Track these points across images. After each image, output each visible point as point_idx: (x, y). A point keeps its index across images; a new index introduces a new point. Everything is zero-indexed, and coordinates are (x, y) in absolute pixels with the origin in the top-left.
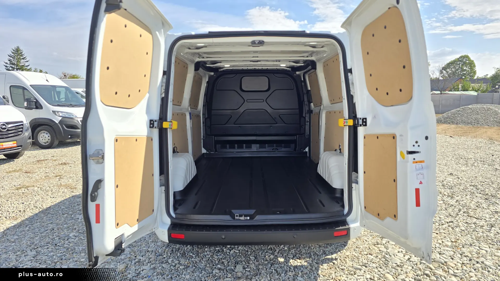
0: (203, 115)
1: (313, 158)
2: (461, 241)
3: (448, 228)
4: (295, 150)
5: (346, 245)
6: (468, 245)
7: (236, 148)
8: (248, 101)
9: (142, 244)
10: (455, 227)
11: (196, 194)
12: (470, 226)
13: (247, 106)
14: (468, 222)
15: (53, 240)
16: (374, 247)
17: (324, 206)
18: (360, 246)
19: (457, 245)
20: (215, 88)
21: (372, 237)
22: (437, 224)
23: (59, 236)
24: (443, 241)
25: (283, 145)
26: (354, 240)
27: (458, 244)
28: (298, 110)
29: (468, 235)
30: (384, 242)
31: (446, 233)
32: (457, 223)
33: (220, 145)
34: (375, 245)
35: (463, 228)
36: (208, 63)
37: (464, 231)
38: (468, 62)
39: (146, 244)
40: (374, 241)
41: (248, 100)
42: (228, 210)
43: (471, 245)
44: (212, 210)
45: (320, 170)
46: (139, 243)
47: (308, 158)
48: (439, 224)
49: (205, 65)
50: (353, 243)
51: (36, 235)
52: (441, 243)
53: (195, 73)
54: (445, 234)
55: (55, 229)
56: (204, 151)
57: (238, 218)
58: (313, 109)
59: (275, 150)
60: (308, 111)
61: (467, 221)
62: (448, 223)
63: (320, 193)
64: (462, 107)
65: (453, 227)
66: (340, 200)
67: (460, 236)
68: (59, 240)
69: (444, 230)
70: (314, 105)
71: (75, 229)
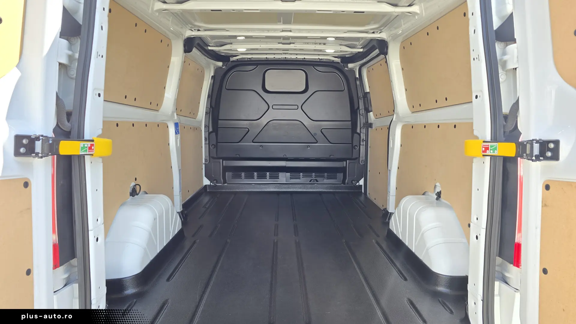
0: (205, 127)
4: (344, 182)
7: (256, 177)
8: (274, 107)
13: (273, 115)
20: (224, 86)
25: (326, 174)
28: (350, 122)
33: (231, 173)
36: (210, 45)
47: (363, 195)
49: (206, 48)
53: (186, 55)
56: (206, 182)
58: (372, 122)
59: (314, 181)
60: (364, 124)
63: (405, 279)
70: (377, 115)
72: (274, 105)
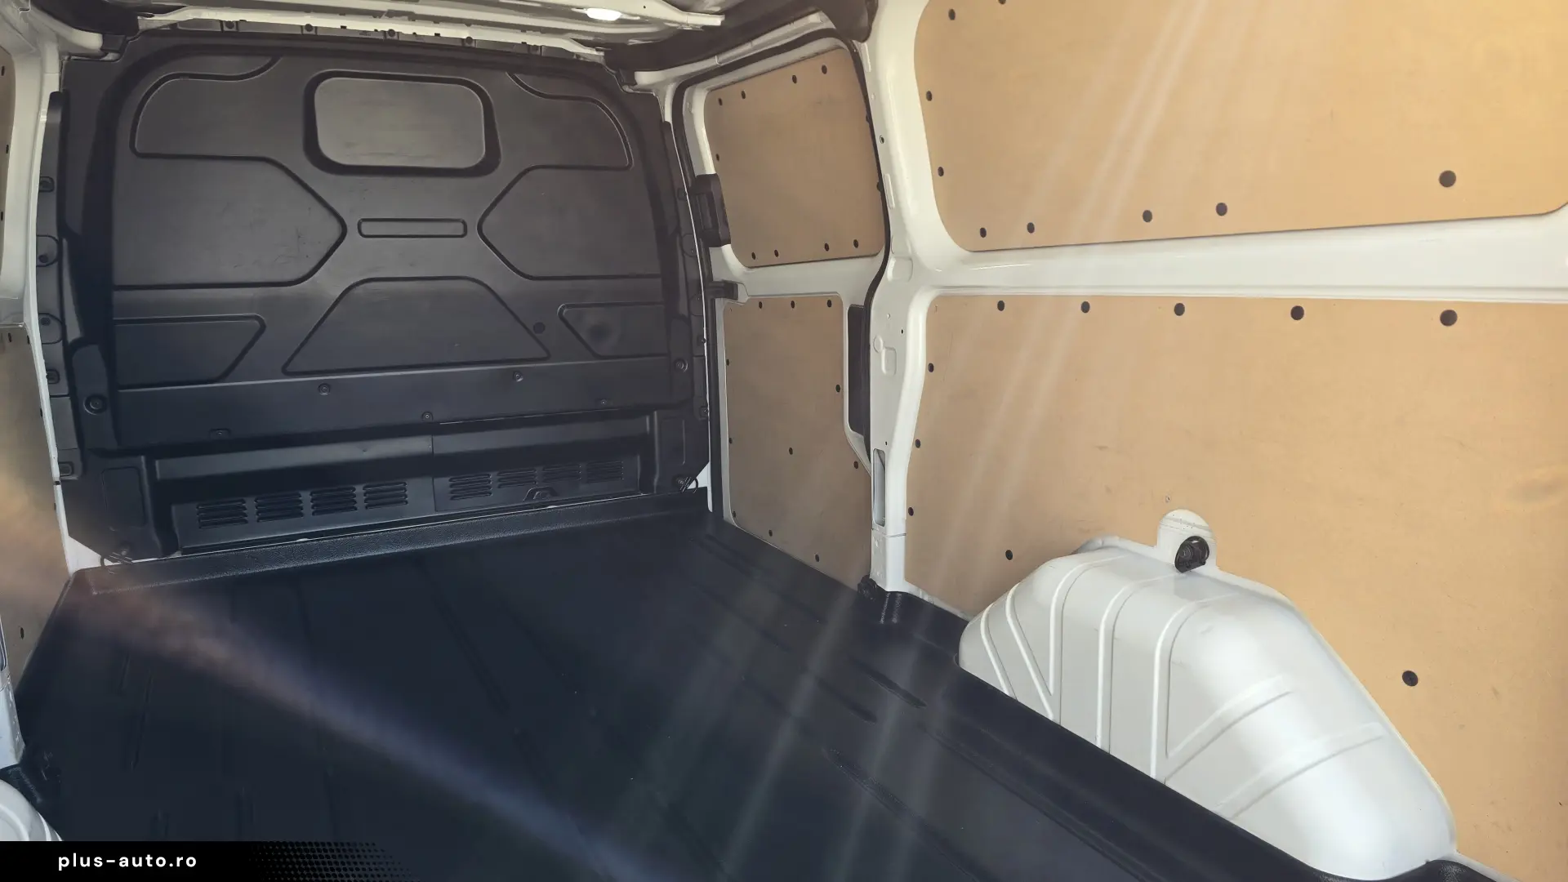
0: (43, 321)
1: (735, 516)
4: (645, 486)
7: (307, 510)
8: (367, 228)
13: (364, 259)
20: (123, 138)
25: (583, 466)
33: (193, 508)
41: (364, 225)
47: (712, 518)
56: (80, 557)
58: (731, 277)
59: (542, 495)
60: (699, 283)
72: (364, 220)
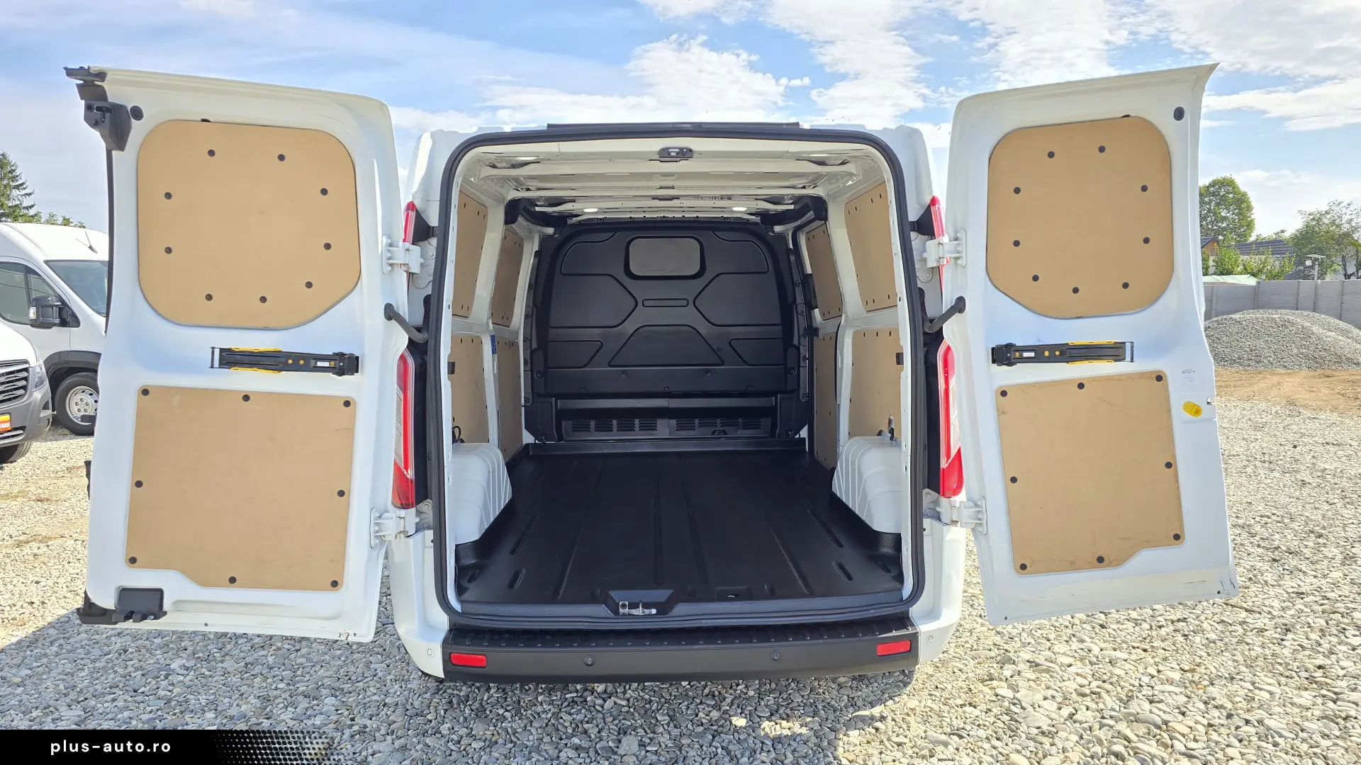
0: (524, 341)
1: (820, 453)
2: (1206, 669)
3: (1174, 635)
4: (773, 434)
5: (909, 683)
6: (1225, 678)
7: (615, 429)
8: (646, 303)
9: (369, 687)
10: (1192, 633)
11: (512, 552)
12: (1231, 629)
13: (643, 316)
14: (1225, 619)
15: (128, 677)
16: (981, 686)
17: (850, 578)
18: (945, 684)
19: (1196, 678)
20: (558, 268)
21: (976, 661)
22: (1145, 626)
23: (141, 668)
24: (1161, 668)
25: (741, 420)
26: (930, 670)
27: (1200, 675)
28: (780, 327)
29: (1224, 653)
30: (1007, 673)
31: (1167, 648)
32: (1197, 623)
33: (570, 423)
34: (983, 681)
35: (1213, 636)
36: (538, 203)
37: (1214, 642)
38: (1231, 196)
39: (378, 685)
40: (982, 671)
42: (599, 591)
43: (1232, 678)
44: (557, 591)
45: (840, 487)
46: (361, 684)
48: (1151, 627)
49: (532, 209)
50: (926, 676)
51: (80, 667)
52: (1155, 673)
53: (507, 230)
54: (1165, 650)
55: (130, 650)
56: (528, 438)
57: (626, 610)
58: (818, 326)
59: (719, 433)
60: (805, 329)
61: (1222, 618)
62: (1173, 622)
63: (841, 546)
64: (1215, 319)
65: (1186, 633)
66: (892, 564)
67: (1205, 655)
68: (144, 678)
69: (1162, 641)
70: (823, 315)
71: (186, 650)
72: (645, 299)
